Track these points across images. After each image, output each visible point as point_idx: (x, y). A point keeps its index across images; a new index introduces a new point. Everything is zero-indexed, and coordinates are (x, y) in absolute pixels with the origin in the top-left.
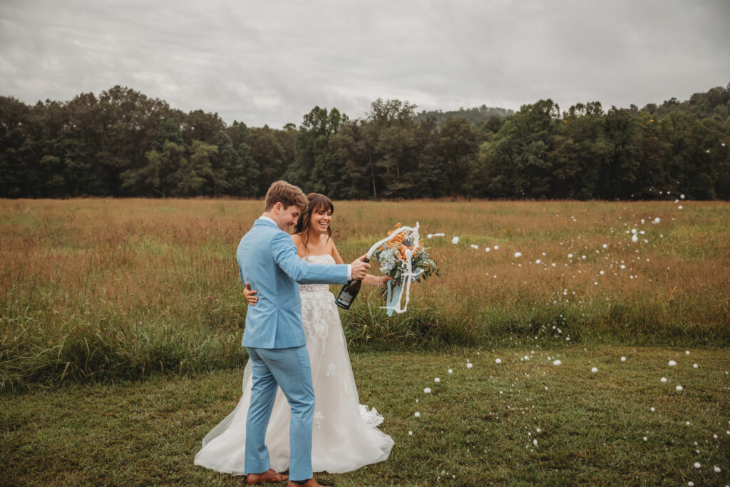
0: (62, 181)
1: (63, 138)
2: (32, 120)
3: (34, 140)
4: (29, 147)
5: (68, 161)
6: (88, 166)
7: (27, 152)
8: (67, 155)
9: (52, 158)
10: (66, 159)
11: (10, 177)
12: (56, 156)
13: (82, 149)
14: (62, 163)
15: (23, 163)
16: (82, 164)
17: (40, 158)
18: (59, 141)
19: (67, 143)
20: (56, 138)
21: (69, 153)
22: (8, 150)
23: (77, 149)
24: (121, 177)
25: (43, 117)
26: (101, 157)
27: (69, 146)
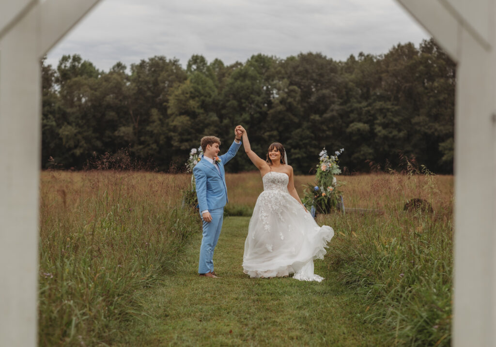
0: (370, 154)
1: (375, 101)
2: (339, 80)
3: (341, 104)
4: (335, 113)
5: (378, 129)
6: (401, 134)
7: (332, 119)
8: (378, 121)
9: (360, 125)
10: (376, 126)
11: (313, 150)
12: (365, 123)
13: (396, 113)
14: (372, 134)
15: (328, 133)
16: (395, 133)
17: (347, 126)
18: (369, 105)
19: (377, 107)
20: (367, 101)
21: (380, 119)
22: (312, 117)
23: (389, 114)
24: (440, 149)
25: (353, 76)
26: (418, 124)
27: (381, 110)
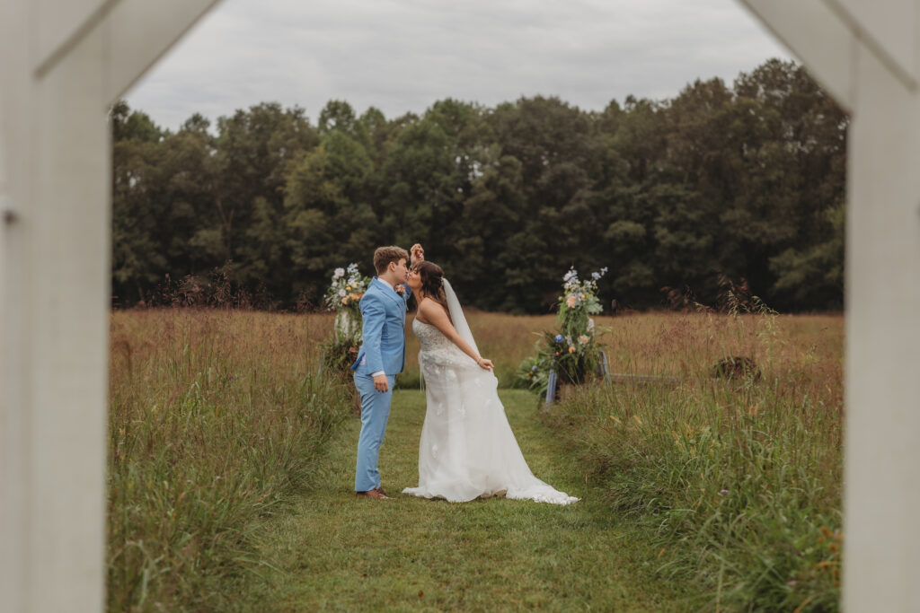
0: (647, 277)
1: (655, 182)
2: (591, 145)
3: (595, 188)
4: (583, 205)
5: (661, 232)
6: (703, 242)
7: (579, 215)
8: (661, 219)
9: (629, 226)
10: (658, 228)
11: (544, 270)
12: (637, 221)
13: (693, 205)
14: (650, 241)
15: (571, 239)
16: (691, 239)
17: (606, 228)
18: (645, 189)
19: (659, 194)
20: (640, 182)
21: (664, 215)
22: (543, 212)
23: (680, 206)
24: (772, 267)
25: (616, 139)
26: (731, 223)
27: (666, 199)
